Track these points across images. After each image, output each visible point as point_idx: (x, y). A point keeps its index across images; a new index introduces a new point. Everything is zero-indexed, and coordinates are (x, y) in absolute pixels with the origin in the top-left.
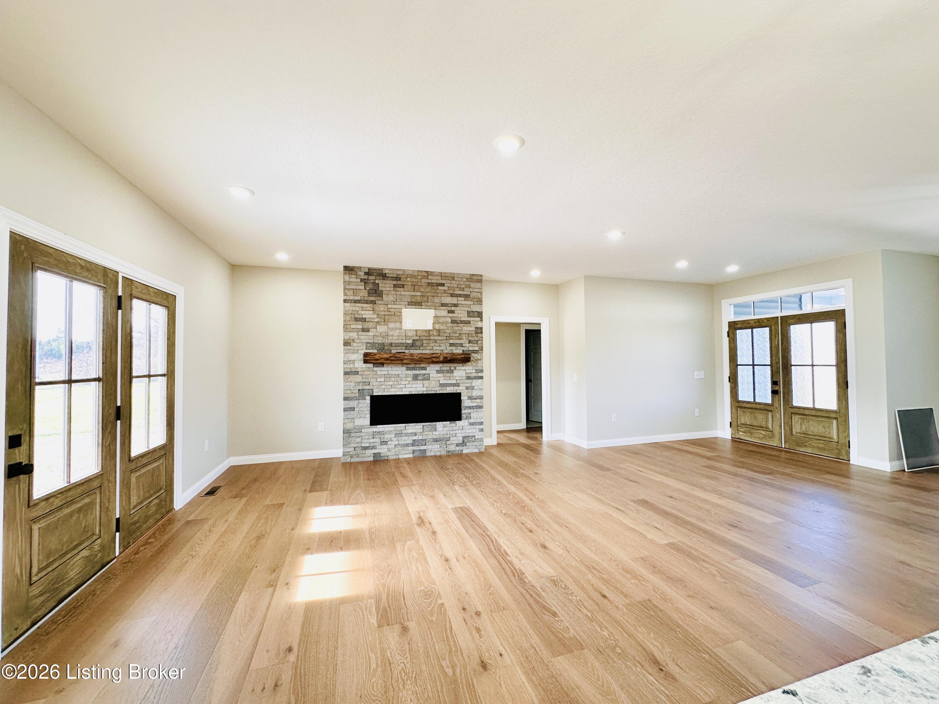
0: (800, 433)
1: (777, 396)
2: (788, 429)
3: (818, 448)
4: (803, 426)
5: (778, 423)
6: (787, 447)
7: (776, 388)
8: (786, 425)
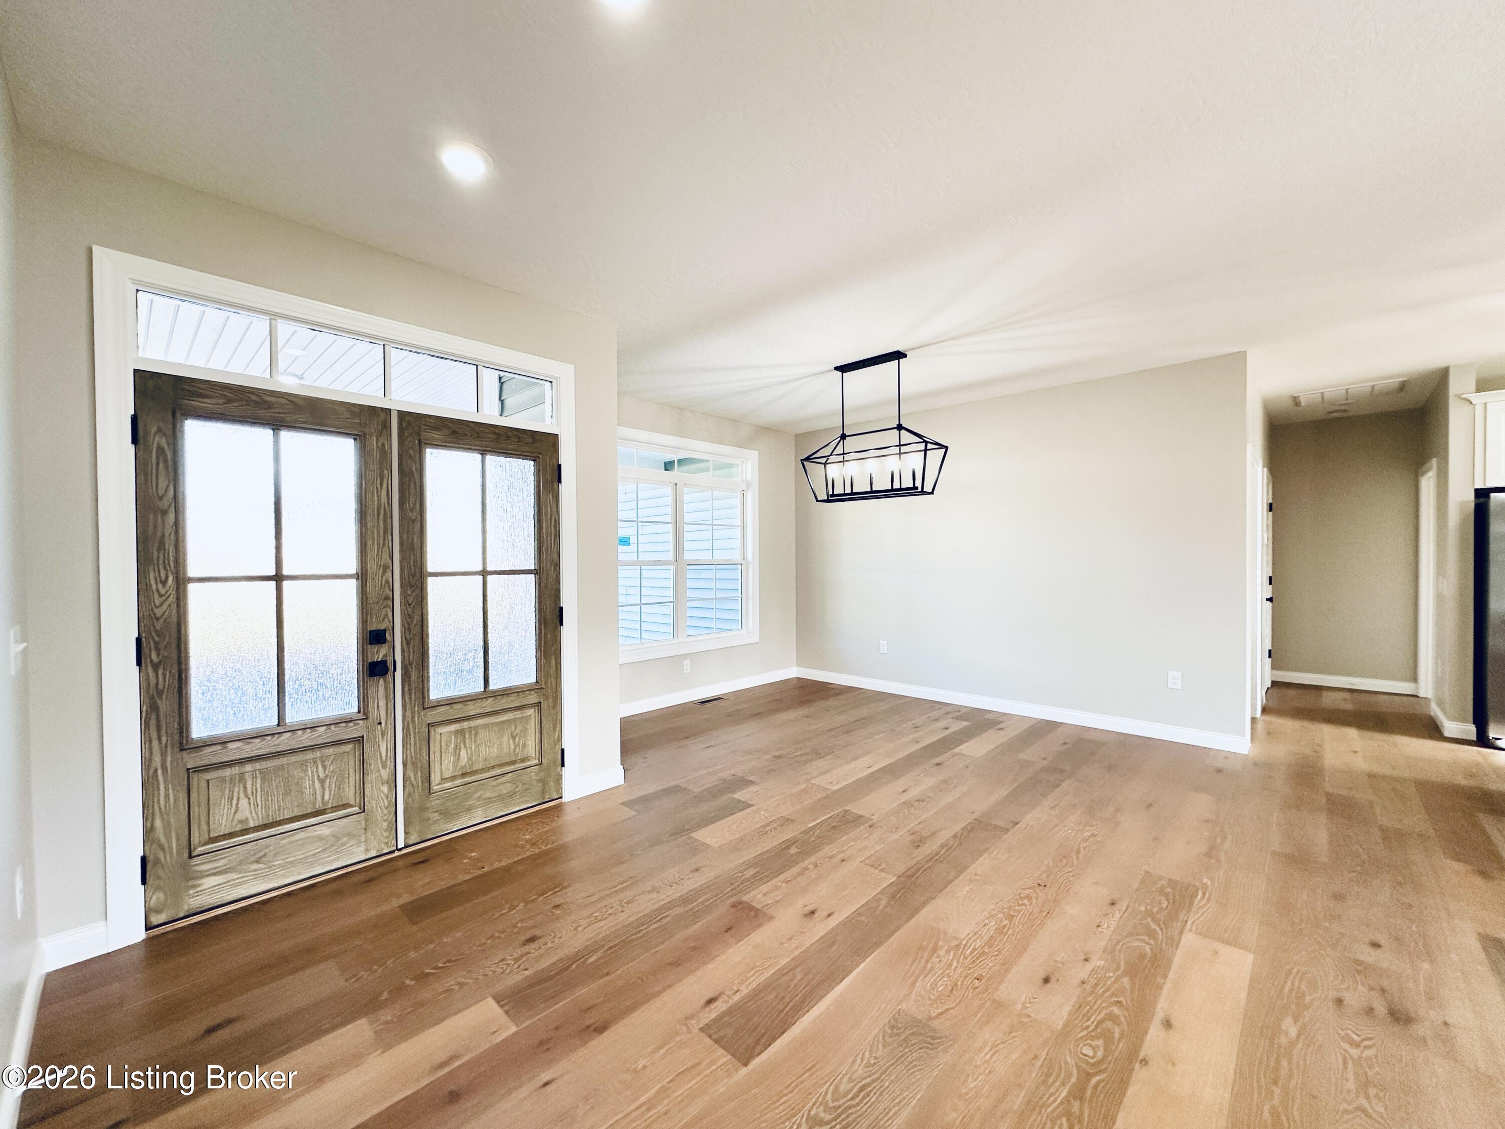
0: (453, 778)
1: (381, 681)
2: (416, 778)
3: (501, 798)
4: (463, 753)
5: (385, 774)
6: (413, 839)
7: (379, 653)
8: (411, 774)
